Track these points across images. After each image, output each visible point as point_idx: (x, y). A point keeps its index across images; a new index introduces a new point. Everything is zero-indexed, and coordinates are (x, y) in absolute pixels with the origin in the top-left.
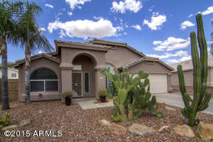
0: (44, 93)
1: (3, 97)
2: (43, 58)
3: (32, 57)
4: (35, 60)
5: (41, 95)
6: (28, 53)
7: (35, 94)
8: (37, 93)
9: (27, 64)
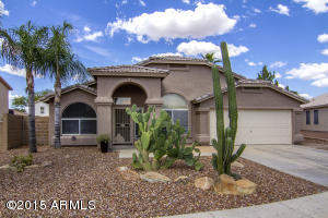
0: (78, 136)
1: (31, 138)
2: (77, 90)
3: (63, 90)
4: (66, 94)
5: (74, 138)
6: (58, 85)
7: (66, 137)
8: (69, 136)
9: (57, 99)
